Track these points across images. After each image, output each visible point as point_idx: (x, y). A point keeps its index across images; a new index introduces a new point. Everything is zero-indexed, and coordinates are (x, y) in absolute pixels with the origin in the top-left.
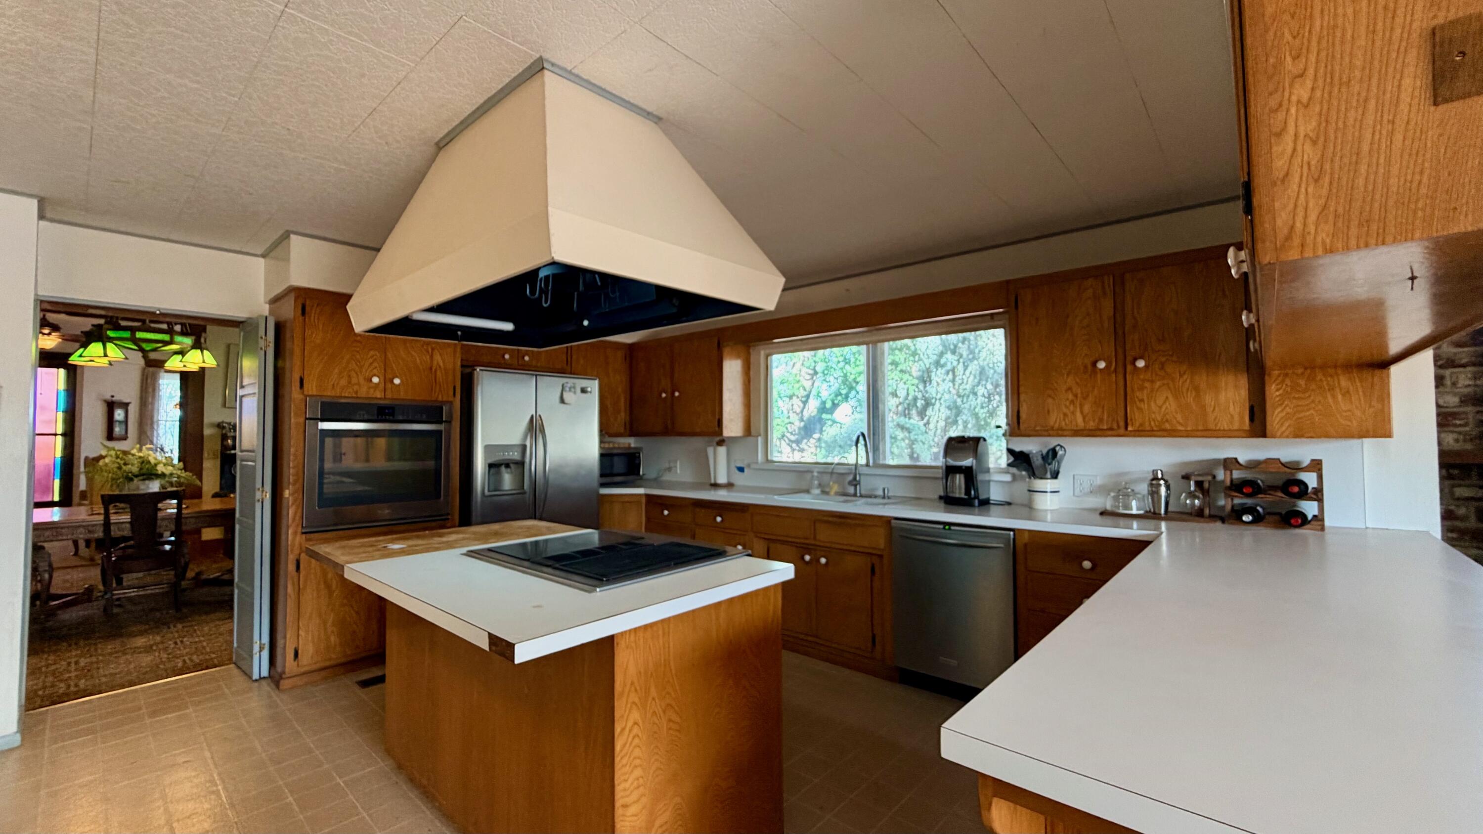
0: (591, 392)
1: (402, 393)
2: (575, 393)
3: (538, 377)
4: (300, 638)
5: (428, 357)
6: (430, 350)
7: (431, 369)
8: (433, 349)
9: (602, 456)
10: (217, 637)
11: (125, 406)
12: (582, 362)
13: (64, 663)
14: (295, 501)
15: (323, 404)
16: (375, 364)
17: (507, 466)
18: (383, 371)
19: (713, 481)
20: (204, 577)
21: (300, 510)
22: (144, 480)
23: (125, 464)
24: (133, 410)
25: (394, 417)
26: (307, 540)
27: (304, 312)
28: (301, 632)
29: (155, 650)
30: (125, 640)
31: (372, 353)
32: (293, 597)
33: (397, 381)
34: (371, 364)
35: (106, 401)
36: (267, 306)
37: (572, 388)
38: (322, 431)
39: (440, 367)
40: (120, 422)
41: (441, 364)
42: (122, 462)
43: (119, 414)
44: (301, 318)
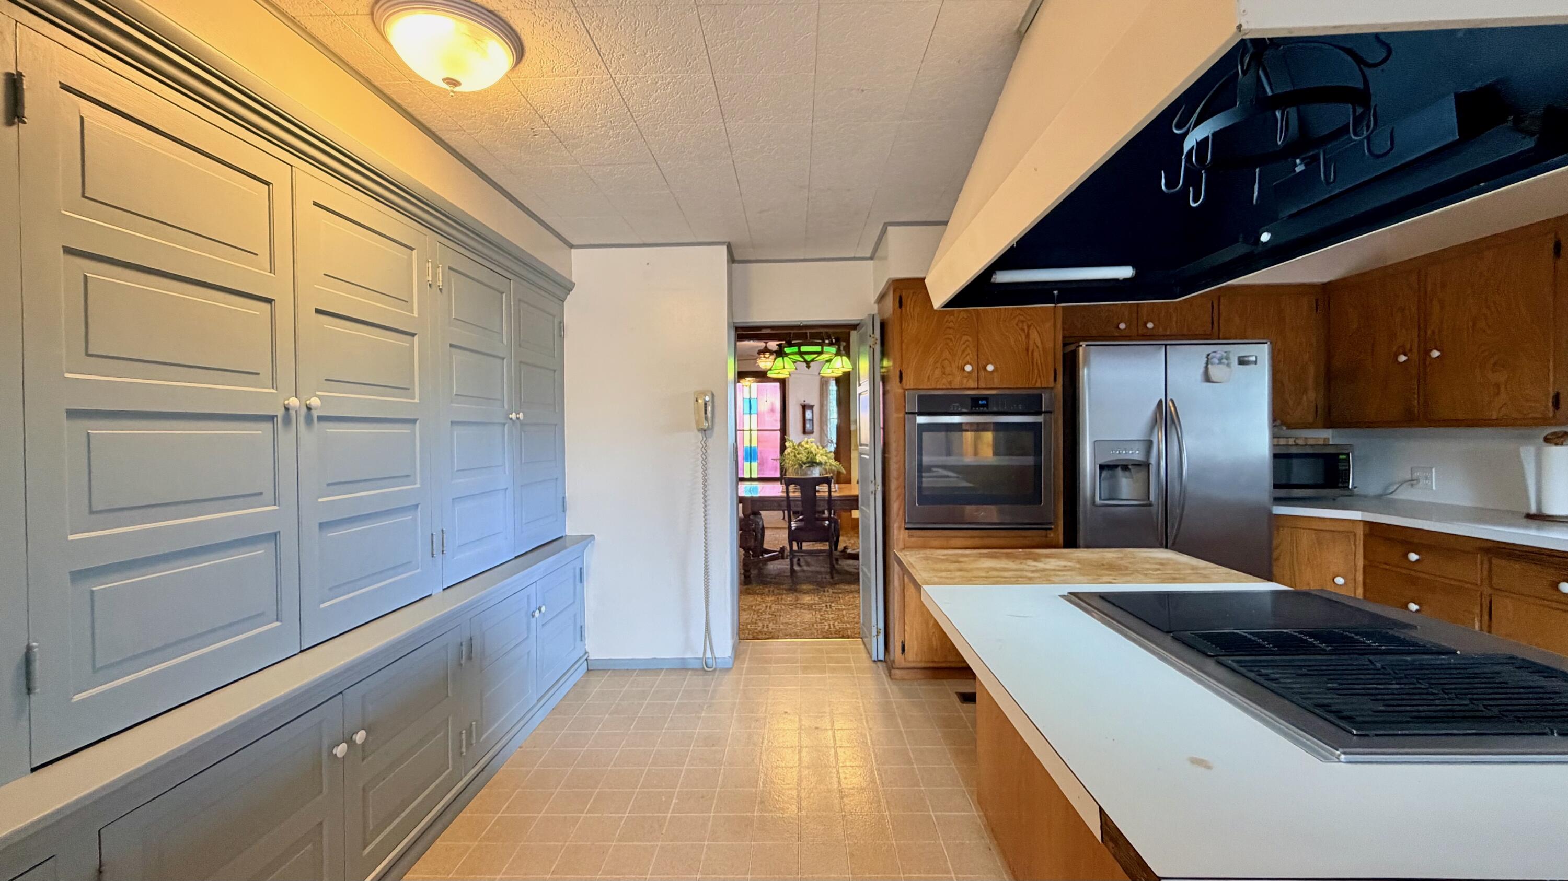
0: (1256, 362)
1: (996, 380)
2: (1228, 365)
3: (1168, 347)
4: (906, 633)
5: (1024, 337)
6: (1026, 328)
7: (1027, 350)
8: (1029, 327)
9: (1276, 456)
10: (853, 609)
11: (811, 407)
12: (1237, 320)
13: (764, 605)
14: (899, 496)
15: (920, 397)
16: (968, 351)
17: (1125, 468)
18: (976, 357)
19: (1533, 510)
20: (849, 551)
21: (902, 507)
22: (809, 467)
23: (798, 454)
24: (816, 409)
25: (988, 408)
26: (911, 536)
27: (901, 306)
28: (906, 627)
29: (814, 609)
30: (798, 594)
31: (965, 338)
32: (898, 589)
33: (990, 368)
34: (964, 351)
35: (801, 405)
36: (876, 306)
37: (1224, 360)
38: (920, 425)
39: (1037, 347)
40: (809, 420)
41: (1039, 344)
42: (796, 452)
43: (808, 414)
44: (899, 310)
